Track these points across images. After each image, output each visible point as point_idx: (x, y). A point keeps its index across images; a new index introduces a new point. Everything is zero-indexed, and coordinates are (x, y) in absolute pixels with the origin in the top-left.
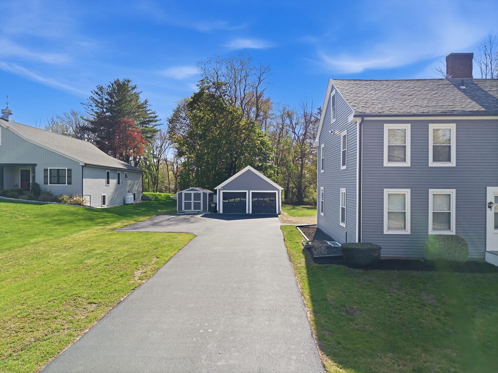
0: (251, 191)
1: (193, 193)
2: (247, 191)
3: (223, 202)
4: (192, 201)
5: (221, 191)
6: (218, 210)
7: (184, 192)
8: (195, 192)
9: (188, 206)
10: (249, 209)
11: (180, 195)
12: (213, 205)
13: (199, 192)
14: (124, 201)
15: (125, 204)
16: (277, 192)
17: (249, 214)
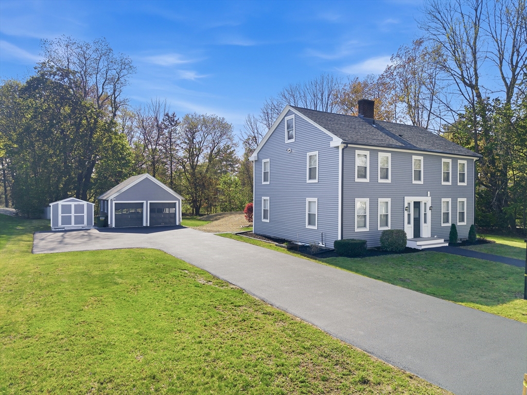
0: (149, 202)
1: (73, 204)
2: (145, 202)
3: (115, 214)
4: (73, 214)
5: (114, 202)
6: (109, 223)
7: (60, 203)
8: (76, 203)
10: (146, 222)
11: (56, 207)
12: (102, 219)
13: (81, 203)
16: (177, 202)
17: (147, 227)
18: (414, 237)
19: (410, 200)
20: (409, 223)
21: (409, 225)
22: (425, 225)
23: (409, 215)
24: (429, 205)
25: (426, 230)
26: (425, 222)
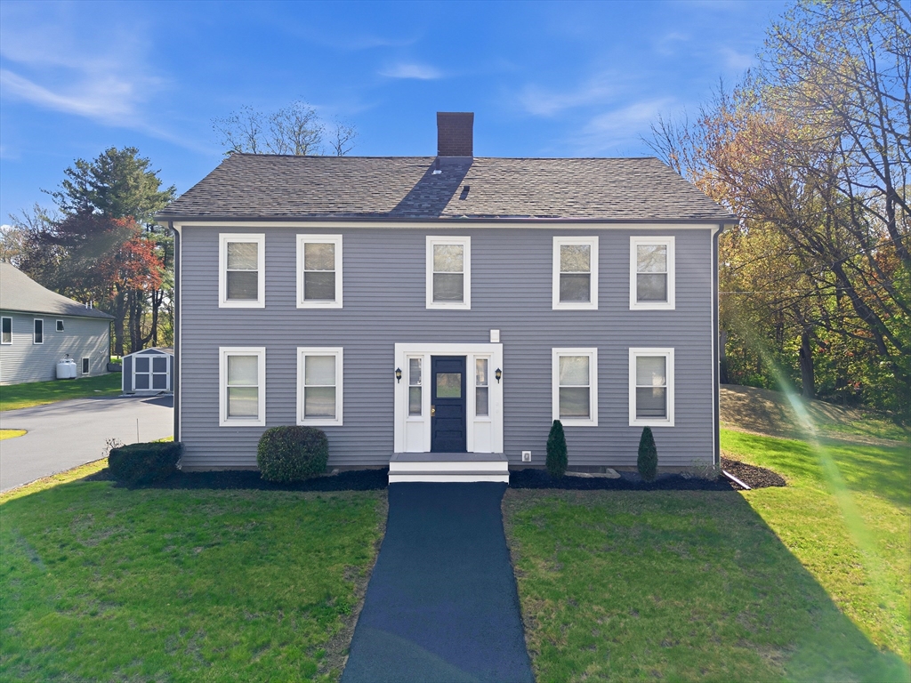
1: (151, 357)
4: (151, 373)
7: (135, 355)
8: (156, 356)
9: (142, 382)
11: (128, 361)
13: (162, 356)
14: (55, 372)
15: (55, 378)
18: (434, 449)
20: (415, 411)
21: (415, 418)
22: (483, 418)
23: (415, 393)
25: (485, 432)
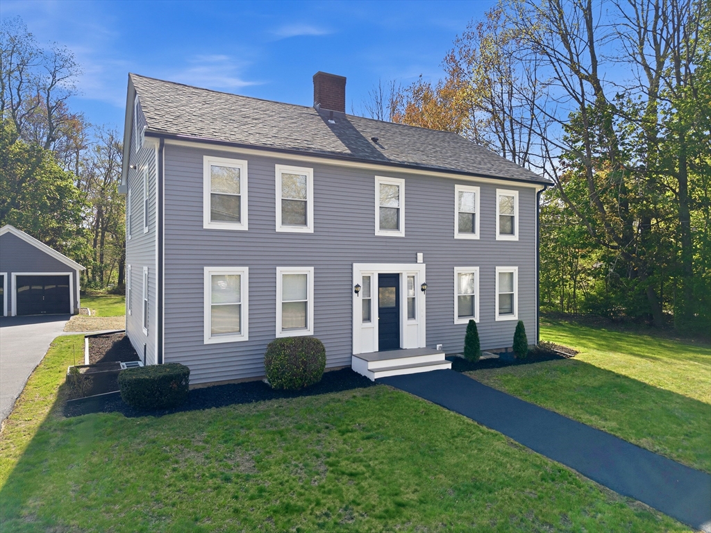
0: (14, 275)
2: (5, 274)
10: (10, 308)
16: (71, 274)
17: (9, 317)
18: (381, 349)
19: (367, 271)
20: (367, 318)
21: (367, 324)
22: (412, 322)
23: (367, 303)
24: (422, 279)
25: (413, 332)
26: (412, 315)
